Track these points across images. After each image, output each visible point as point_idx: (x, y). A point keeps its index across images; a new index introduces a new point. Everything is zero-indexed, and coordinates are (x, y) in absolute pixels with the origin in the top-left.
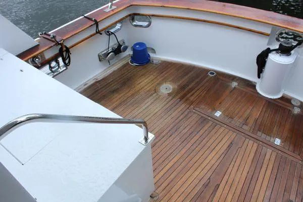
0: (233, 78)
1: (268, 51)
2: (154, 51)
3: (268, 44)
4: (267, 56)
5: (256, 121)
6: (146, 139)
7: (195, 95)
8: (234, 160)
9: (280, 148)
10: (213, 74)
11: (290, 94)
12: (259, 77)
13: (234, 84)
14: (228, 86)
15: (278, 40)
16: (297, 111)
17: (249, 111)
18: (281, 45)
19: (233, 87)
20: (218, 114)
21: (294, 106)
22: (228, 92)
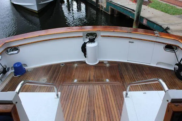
0: (74, 63)
1: (85, 44)
2: (26, 65)
3: (83, 41)
4: (85, 46)
5: (94, 76)
6: (57, 95)
7: (60, 77)
8: (94, 97)
9: (110, 82)
10: (63, 64)
11: (102, 60)
12: (86, 57)
13: (76, 65)
14: (73, 67)
15: (87, 38)
16: (108, 65)
17: (88, 74)
18: (89, 39)
19: (76, 66)
20: (76, 81)
21: (106, 64)
22: (74, 70)
